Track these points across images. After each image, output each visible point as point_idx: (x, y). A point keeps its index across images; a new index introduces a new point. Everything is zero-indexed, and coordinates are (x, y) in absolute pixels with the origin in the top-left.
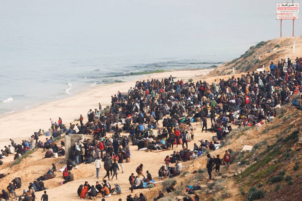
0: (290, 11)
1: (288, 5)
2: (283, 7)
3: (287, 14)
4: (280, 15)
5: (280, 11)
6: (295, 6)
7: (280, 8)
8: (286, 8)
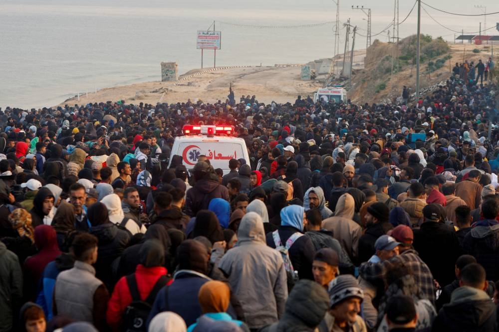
0: (211, 40)
1: (209, 33)
2: (203, 35)
3: (208, 43)
4: (201, 44)
5: (200, 40)
6: (216, 35)
7: (201, 36)
8: (207, 36)
